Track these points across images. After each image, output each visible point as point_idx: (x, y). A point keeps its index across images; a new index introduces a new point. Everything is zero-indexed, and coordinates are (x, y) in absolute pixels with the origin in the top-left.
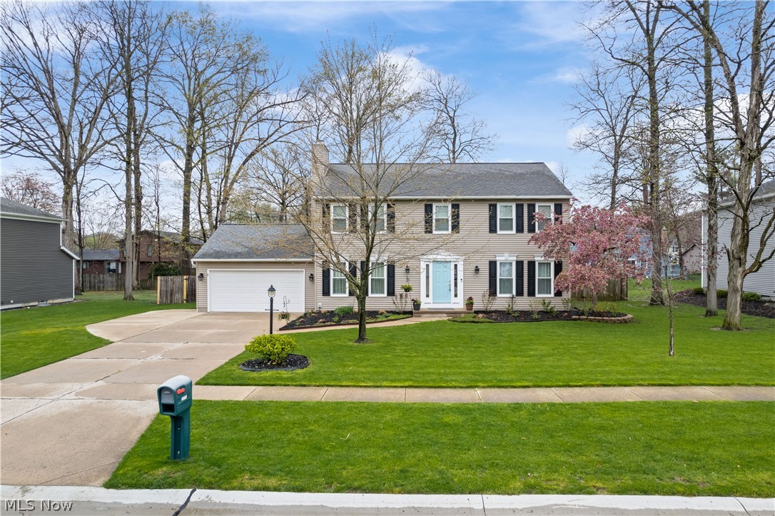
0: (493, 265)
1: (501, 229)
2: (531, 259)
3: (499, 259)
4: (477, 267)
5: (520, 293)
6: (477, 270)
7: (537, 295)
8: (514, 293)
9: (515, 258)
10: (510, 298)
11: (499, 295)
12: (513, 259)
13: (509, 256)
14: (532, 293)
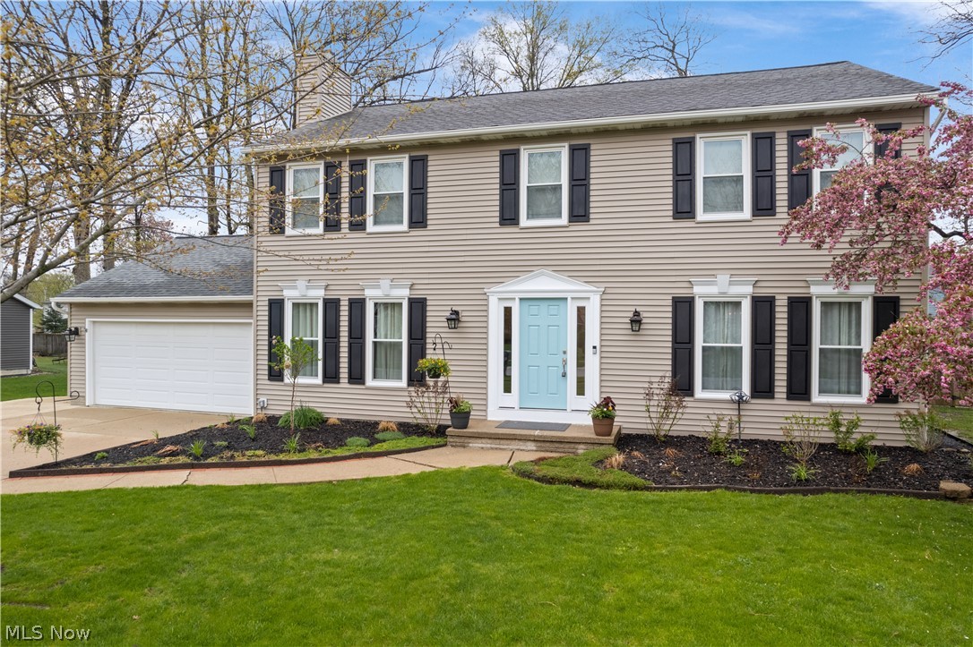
0: (683, 308)
1: (709, 207)
2: (798, 292)
3: (703, 291)
4: (637, 313)
5: (762, 389)
6: (636, 321)
7: (816, 397)
8: (746, 388)
9: (749, 290)
10: (733, 401)
11: (699, 393)
12: (744, 291)
13: (731, 283)
14: (799, 390)
